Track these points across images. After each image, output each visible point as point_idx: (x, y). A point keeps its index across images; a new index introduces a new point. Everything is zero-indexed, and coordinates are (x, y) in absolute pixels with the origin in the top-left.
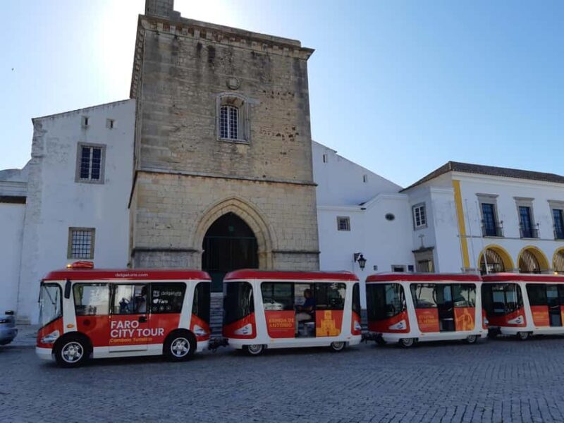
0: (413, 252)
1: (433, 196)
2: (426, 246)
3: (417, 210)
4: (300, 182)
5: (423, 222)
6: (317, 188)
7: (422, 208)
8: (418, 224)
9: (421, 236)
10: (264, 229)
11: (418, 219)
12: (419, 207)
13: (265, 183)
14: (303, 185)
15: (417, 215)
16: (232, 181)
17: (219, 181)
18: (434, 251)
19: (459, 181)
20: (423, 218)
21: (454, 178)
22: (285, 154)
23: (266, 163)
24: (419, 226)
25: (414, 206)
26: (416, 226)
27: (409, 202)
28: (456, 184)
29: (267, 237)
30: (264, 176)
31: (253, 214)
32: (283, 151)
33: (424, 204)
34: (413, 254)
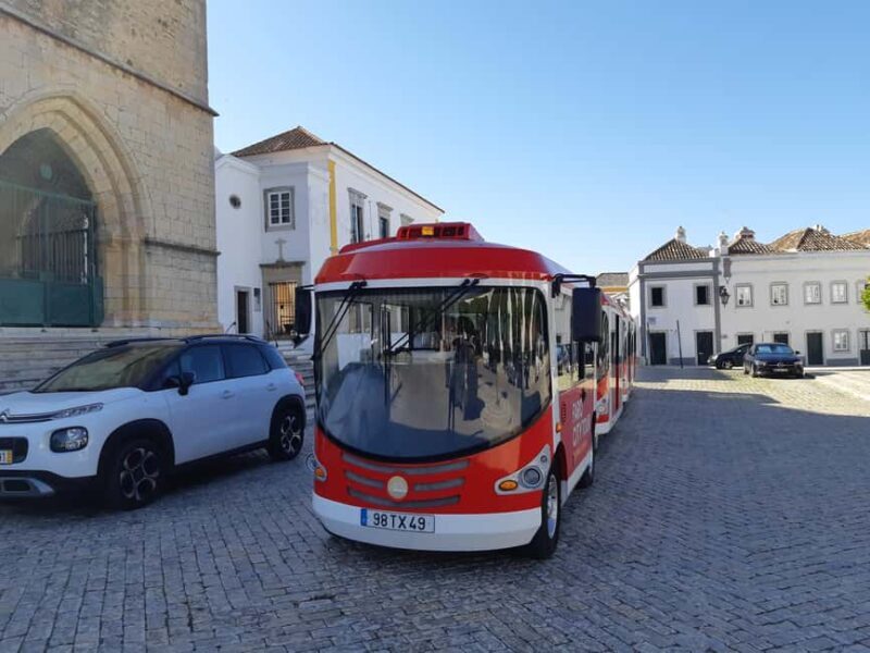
0: (262, 266)
1: (311, 180)
2: (288, 258)
3: (274, 198)
4: (191, 100)
5: (285, 220)
6: (215, 118)
7: (285, 196)
8: (275, 221)
9: (280, 242)
10: (125, 189)
11: (275, 213)
12: (280, 194)
13: (133, 79)
14: (195, 106)
15: (274, 205)
16: (71, 51)
17: (40, 38)
18: (303, 267)
19: (334, 163)
20: (285, 212)
21: (331, 157)
22: (165, 24)
23: (134, 33)
24: (275, 225)
25: (270, 190)
26: (270, 225)
27: (260, 180)
28: (331, 168)
29: (129, 208)
30: (129, 63)
31: (104, 145)
32: (163, 19)
33: (292, 189)
34: (259, 270)
